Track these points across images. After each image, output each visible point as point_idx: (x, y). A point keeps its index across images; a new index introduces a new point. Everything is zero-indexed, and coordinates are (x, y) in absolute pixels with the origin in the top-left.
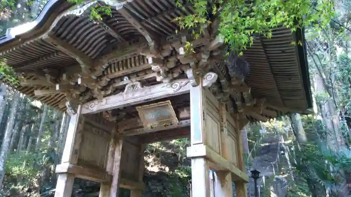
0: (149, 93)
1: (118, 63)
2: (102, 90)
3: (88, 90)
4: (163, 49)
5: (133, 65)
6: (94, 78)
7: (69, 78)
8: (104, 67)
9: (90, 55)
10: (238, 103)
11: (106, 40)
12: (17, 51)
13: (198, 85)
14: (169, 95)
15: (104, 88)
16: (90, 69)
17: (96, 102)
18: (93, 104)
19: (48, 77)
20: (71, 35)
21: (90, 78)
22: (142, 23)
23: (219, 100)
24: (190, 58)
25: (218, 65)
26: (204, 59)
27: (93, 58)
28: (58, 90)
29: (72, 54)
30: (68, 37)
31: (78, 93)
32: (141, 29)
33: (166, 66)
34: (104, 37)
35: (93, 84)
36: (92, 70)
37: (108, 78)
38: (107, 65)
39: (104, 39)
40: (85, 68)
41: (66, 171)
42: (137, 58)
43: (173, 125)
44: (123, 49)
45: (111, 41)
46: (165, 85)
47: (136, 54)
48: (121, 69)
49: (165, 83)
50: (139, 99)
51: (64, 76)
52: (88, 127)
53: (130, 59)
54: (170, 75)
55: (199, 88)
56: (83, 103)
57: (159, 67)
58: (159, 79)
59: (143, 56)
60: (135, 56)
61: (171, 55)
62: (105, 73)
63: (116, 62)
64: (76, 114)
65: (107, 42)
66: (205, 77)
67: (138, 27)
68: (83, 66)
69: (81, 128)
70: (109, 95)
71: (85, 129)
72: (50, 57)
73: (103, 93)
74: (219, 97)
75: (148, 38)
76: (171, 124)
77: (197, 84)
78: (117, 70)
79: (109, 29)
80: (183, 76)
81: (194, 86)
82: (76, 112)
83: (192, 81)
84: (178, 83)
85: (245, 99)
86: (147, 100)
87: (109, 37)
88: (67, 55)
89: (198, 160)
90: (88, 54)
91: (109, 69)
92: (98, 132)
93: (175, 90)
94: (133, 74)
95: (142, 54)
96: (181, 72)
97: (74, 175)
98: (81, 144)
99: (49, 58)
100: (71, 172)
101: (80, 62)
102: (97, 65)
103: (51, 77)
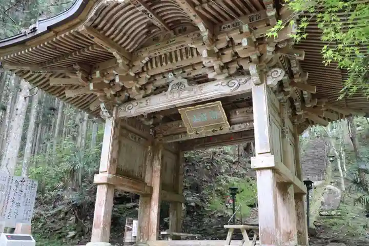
0: (199, 92)
1: (161, 56)
2: (141, 89)
3: (123, 89)
4: (218, 40)
5: (179, 58)
6: (132, 74)
7: (103, 75)
8: (144, 62)
9: (127, 48)
10: (297, 104)
11: (146, 30)
12: (49, 45)
13: (262, 83)
14: (225, 94)
15: (143, 88)
16: (128, 65)
17: (134, 103)
18: (131, 105)
19: (79, 74)
20: (108, 25)
21: (128, 74)
22: (197, 9)
23: (280, 100)
24: (251, 51)
25: (281, 59)
26: (269, 52)
27: (130, 51)
28: (92, 90)
29: (108, 47)
30: (106, 28)
31: (113, 93)
32: (194, 16)
33: (221, 60)
34: (144, 26)
35: (131, 82)
36: (130, 65)
37: (147, 74)
38: (147, 59)
39: (144, 29)
40: (123, 63)
41: (105, 182)
42: (184, 51)
43: (222, 131)
44: (168, 40)
45: (152, 31)
46: (220, 83)
47: (182, 46)
48: (164, 64)
49: (220, 80)
50: (186, 100)
51: (98, 74)
52: (125, 132)
53: (175, 51)
54: (225, 71)
55: (263, 87)
56: (120, 105)
57: (212, 61)
58: (211, 76)
59: (191, 48)
60: (182, 47)
61: (227, 47)
62: (145, 69)
63: (158, 55)
64: (112, 118)
65: (147, 32)
66: (270, 73)
67: (191, 14)
68: (120, 61)
69: (118, 133)
70: (148, 95)
71: (121, 135)
72: (84, 51)
73: (142, 92)
74: (280, 97)
75: (201, 26)
76: (221, 130)
77: (260, 83)
78: (159, 64)
79: (153, 16)
80: (241, 72)
81: (257, 85)
82: (111, 114)
83: (256, 79)
84: (235, 81)
85: (305, 99)
86: (197, 100)
87: (151, 25)
88: (103, 48)
89: (264, 172)
90: (125, 47)
91: (149, 64)
92: (135, 139)
93: (232, 88)
94: (178, 69)
95: (190, 46)
96: (238, 67)
97: (114, 186)
98: (119, 152)
99: (82, 53)
100: (111, 183)
101: (118, 57)
102: (136, 60)
103: (83, 75)
